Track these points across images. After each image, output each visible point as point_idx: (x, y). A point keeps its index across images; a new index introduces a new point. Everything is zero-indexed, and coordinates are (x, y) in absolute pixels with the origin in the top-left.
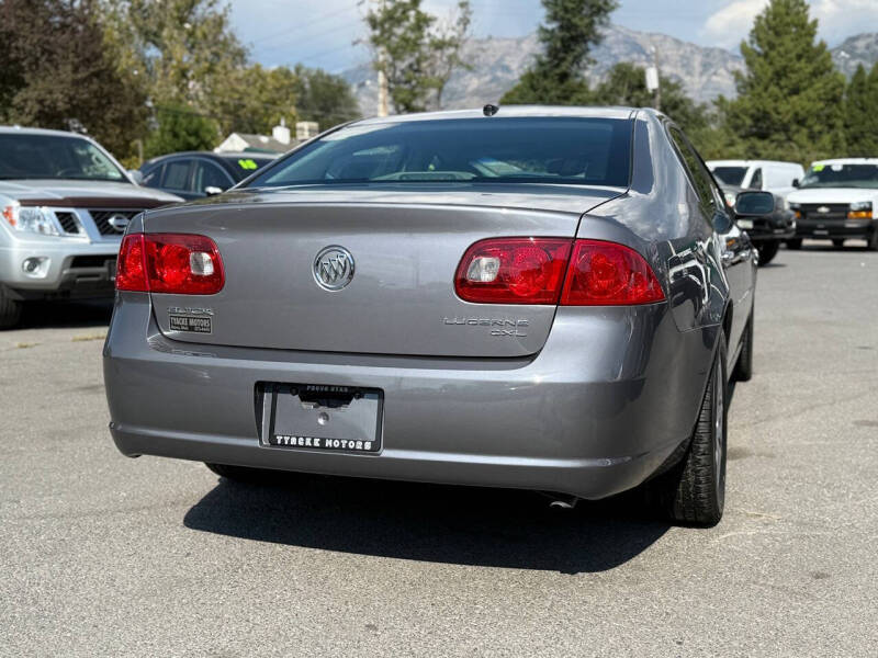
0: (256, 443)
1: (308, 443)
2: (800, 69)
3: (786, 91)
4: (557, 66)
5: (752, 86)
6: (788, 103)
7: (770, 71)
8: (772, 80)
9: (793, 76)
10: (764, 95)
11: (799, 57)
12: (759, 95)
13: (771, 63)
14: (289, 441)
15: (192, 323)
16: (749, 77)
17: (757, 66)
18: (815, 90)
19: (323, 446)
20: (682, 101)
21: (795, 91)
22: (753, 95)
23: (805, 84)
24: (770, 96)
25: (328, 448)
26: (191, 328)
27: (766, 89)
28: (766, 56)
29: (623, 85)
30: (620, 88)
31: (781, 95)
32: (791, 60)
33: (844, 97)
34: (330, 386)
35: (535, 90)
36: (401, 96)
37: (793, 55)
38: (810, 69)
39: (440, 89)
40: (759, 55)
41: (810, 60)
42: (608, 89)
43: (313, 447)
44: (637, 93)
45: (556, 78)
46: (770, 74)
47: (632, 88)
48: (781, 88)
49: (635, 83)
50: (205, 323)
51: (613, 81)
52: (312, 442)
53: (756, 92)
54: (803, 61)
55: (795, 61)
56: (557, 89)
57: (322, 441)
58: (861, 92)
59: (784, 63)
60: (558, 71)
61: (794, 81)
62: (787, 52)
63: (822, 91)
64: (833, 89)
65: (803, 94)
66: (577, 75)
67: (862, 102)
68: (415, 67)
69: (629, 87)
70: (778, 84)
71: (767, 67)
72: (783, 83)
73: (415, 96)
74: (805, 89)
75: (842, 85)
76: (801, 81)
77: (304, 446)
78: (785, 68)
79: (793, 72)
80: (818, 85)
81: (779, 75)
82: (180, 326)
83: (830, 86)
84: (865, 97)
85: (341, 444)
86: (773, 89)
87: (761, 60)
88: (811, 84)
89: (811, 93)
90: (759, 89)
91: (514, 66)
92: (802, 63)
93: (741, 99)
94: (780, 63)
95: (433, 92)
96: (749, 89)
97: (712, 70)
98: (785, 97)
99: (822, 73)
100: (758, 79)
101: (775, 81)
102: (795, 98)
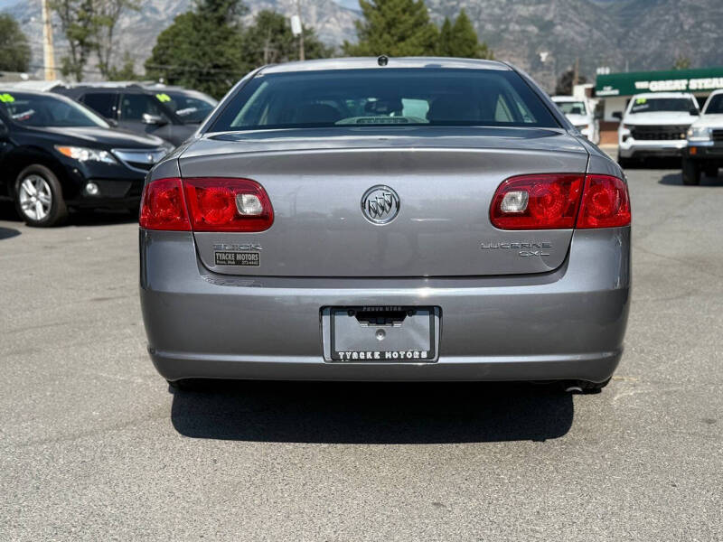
0: (319, 360)
1: (369, 356)
2: (406, 21)
3: (396, 38)
4: (215, 10)
5: (370, 34)
6: (398, 48)
7: (383, 22)
8: (384, 29)
9: (401, 26)
10: (380, 41)
11: (404, 11)
12: (376, 41)
13: (383, 15)
14: (351, 356)
15: (239, 257)
16: (367, 26)
17: (373, 17)
18: (417, 38)
19: (383, 358)
20: (316, 44)
21: (402, 39)
22: (371, 41)
23: (409, 33)
24: (385, 42)
25: (389, 360)
26: (239, 263)
27: (381, 36)
28: (379, 9)
29: (268, 29)
30: (265, 31)
31: (392, 42)
32: (397, 13)
33: (438, 44)
34: (384, 307)
35: (198, 31)
36: (77, 32)
37: (399, 9)
38: (412, 21)
39: (111, 27)
40: (374, 8)
41: (412, 14)
42: (255, 32)
43: (373, 360)
44: (280, 37)
45: (215, 21)
46: (383, 24)
47: (275, 32)
48: (392, 36)
49: (278, 28)
50: (253, 257)
51: (259, 25)
52: (373, 355)
53: (373, 39)
54: (407, 14)
55: (401, 13)
56: (216, 30)
57: (382, 354)
58: (448, 40)
59: (393, 15)
60: (216, 15)
61: (401, 30)
62: (395, 6)
63: (422, 39)
64: (430, 37)
65: (408, 41)
66: (232, 20)
67: (449, 48)
68: (87, 7)
69: (273, 31)
70: (389, 33)
71: (380, 18)
72: (393, 31)
73: (88, 33)
74: (409, 37)
75: (435, 34)
76: (406, 30)
77: (366, 360)
78: (394, 19)
79: (401, 23)
80: (419, 34)
81: (391, 25)
82: (226, 261)
83: (427, 36)
84: (451, 44)
85: (400, 355)
86: (386, 36)
87: (375, 12)
88: (414, 33)
89: (413, 39)
90: (376, 36)
91: (161, 8)
92: (406, 16)
93: (362, 45)
94: (390, 15)
95: (105, 30)
96: (366, 36)
97: (325, 19)
98: (395, 43)
99: (421, 24)
100: (373, 27)
101: (387, 30)
102: (402, 44)
